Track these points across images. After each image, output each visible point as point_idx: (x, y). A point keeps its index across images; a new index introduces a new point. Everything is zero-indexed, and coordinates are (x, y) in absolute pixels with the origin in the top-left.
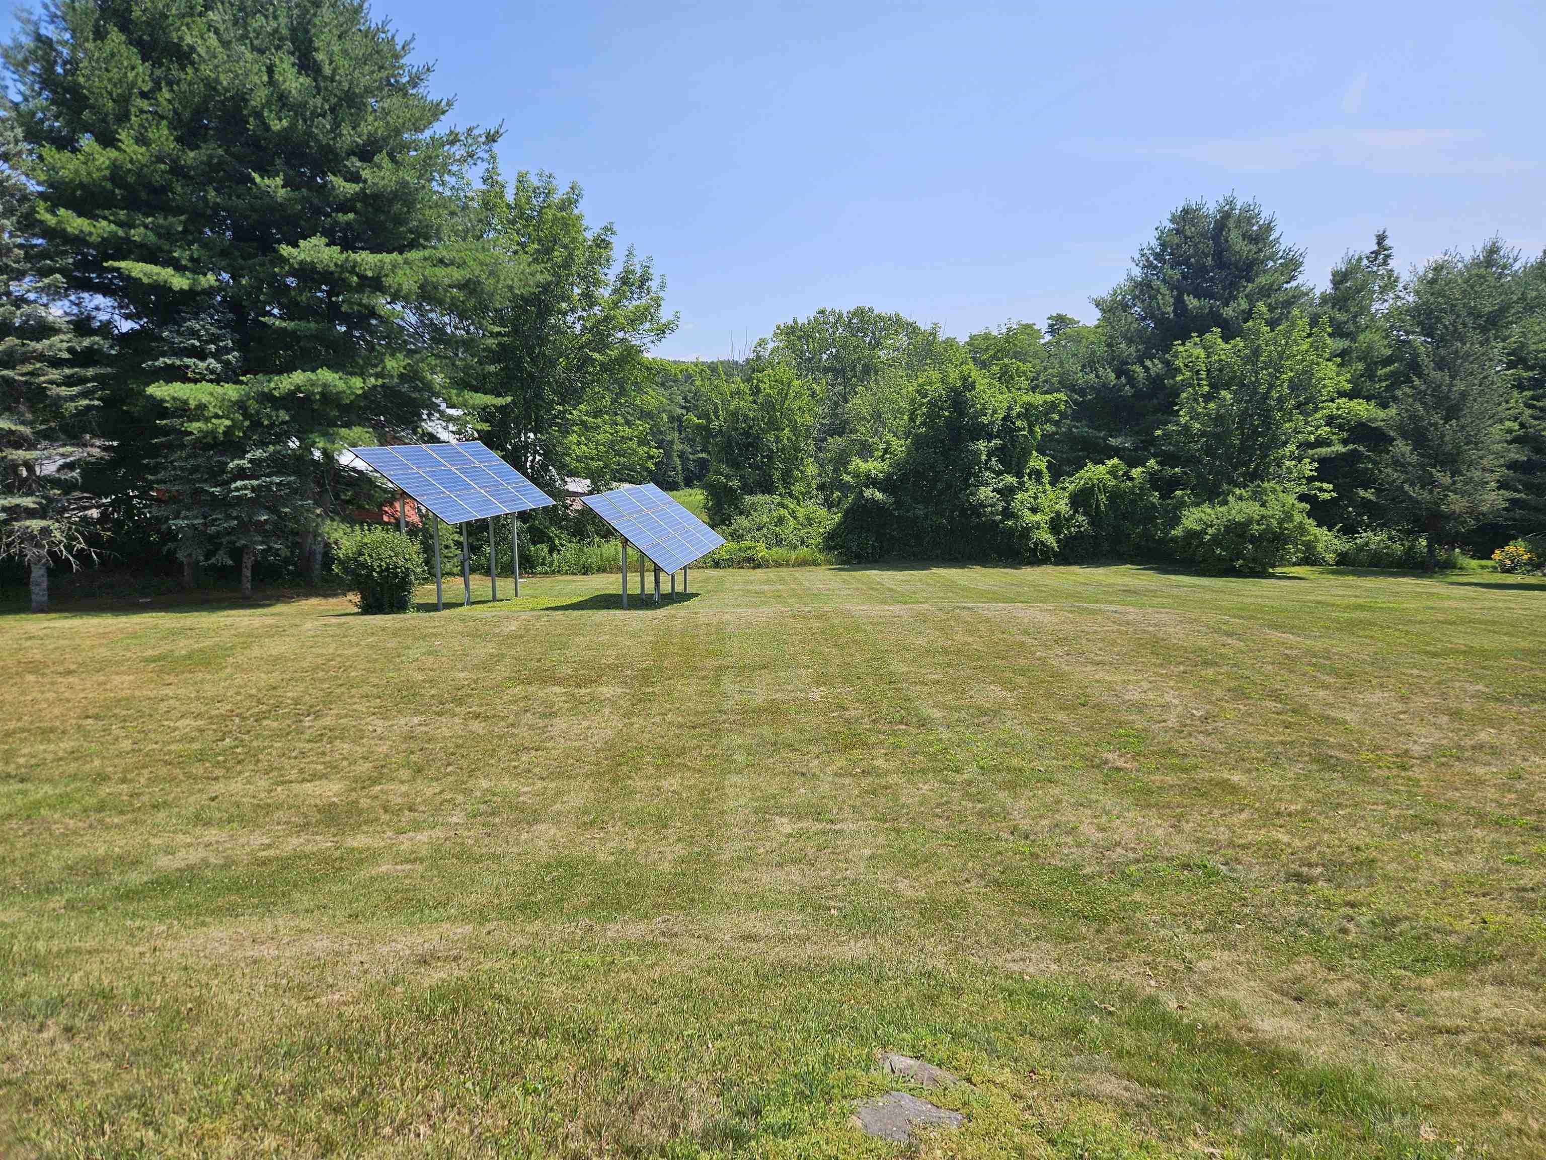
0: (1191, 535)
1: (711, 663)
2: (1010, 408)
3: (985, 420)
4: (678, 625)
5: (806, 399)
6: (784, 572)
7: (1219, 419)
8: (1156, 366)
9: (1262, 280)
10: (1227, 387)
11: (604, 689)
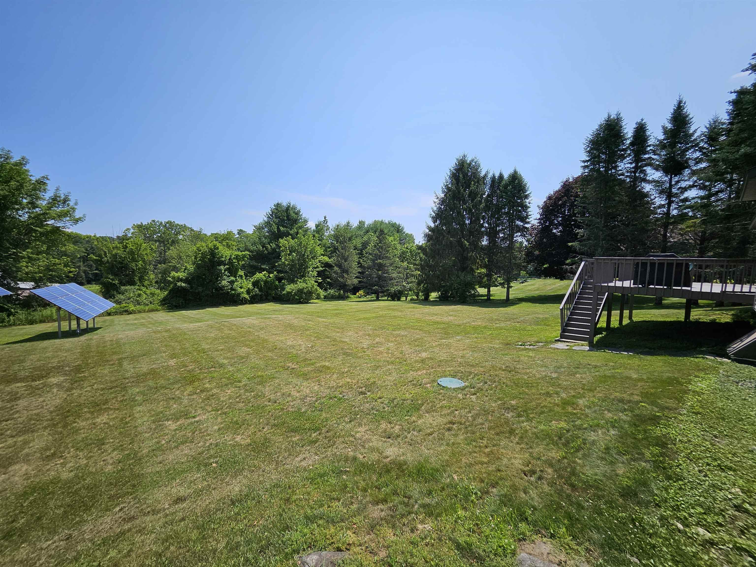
0: (288, 293)
1: (115, 357)
2: (231, 256)
3: (223, 259)
4: (94, 342)
5: (149, 251)
6: (143, 315)
7: (293, 261)
8: (274, 246)
9: (299, 224)
10: (294, 252)
11: (53, 380)
